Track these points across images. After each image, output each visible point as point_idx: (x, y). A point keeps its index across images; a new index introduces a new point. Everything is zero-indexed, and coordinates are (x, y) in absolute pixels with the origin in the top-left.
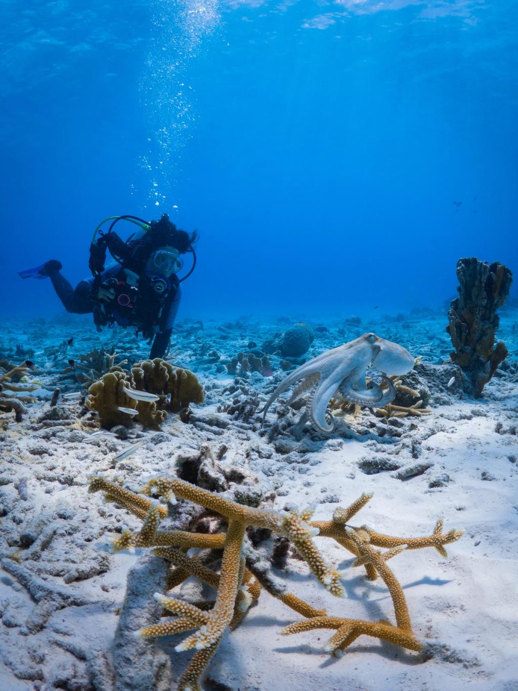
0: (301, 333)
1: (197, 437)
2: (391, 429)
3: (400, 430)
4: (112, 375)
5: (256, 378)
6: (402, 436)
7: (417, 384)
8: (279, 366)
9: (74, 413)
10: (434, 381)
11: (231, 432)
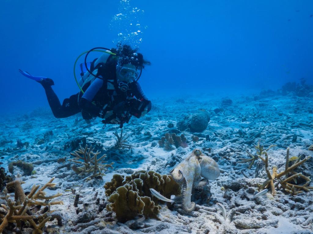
0: (203, 117)
1: (182, 221)
2: (298, 205)
3: (303, 205)
4: (123, 187)
5: (182, 151)
6: (305, 209)
7: (304, 169)
8: (191, 139)
9: (95, 212)
10: (311, 165)
11: (203, 214)
